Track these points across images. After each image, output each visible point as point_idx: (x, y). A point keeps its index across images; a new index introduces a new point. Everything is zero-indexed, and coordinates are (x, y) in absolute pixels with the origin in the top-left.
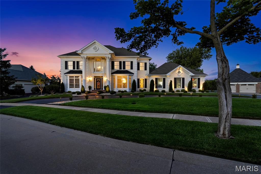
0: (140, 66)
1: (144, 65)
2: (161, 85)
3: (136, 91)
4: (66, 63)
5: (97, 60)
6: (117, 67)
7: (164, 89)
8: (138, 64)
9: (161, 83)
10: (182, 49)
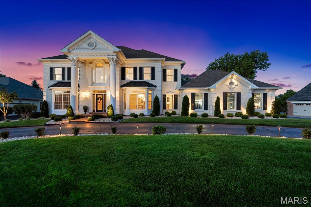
0: (167, 74)
1: (173, 74)
2: (201, 105)
3: (160, 114)
4: (52, 70)
5: (97, 66)
6: (130, 77)
7: (206, 112)
8: (164, 72)
9: (200, 101)
10: (228, 56)
